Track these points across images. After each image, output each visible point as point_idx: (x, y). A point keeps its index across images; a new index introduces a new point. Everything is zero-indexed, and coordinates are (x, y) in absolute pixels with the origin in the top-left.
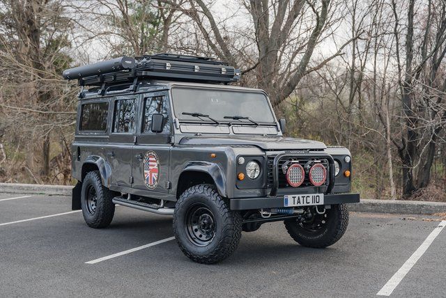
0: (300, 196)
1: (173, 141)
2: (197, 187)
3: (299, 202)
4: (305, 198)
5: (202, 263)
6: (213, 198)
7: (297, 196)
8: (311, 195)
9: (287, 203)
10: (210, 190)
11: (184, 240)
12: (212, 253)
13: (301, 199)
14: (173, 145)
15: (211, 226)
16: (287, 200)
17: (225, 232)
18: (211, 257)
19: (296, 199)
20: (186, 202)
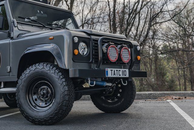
0: (115, 69)
1: (12, 36)
2: (37, 65)
3: (114, 74)
4: (118, 72)
5: (43, 125)
6: (52, 72)
7: (113, 69)
8: (121, 70)
9: (107, 74)
10: (49, 65)
11: (26, 108)
12: (52, 115)
13: (116, 72)
14: (12, 38)
15: (49, 95)
16: (107, 71)
17: (63, 97)
18: (51, 118)
19: (113, 72)
20: (28, 77)
